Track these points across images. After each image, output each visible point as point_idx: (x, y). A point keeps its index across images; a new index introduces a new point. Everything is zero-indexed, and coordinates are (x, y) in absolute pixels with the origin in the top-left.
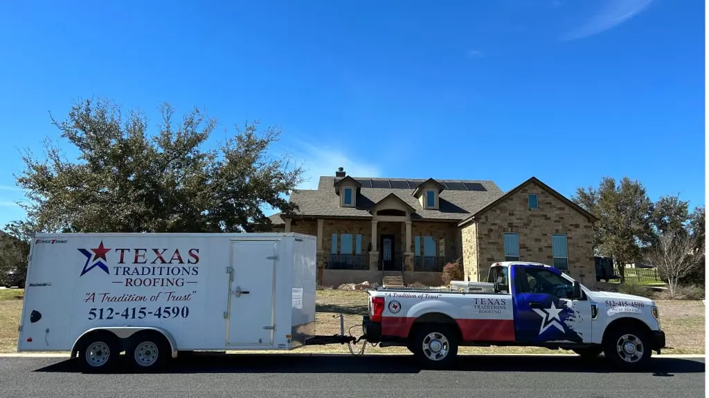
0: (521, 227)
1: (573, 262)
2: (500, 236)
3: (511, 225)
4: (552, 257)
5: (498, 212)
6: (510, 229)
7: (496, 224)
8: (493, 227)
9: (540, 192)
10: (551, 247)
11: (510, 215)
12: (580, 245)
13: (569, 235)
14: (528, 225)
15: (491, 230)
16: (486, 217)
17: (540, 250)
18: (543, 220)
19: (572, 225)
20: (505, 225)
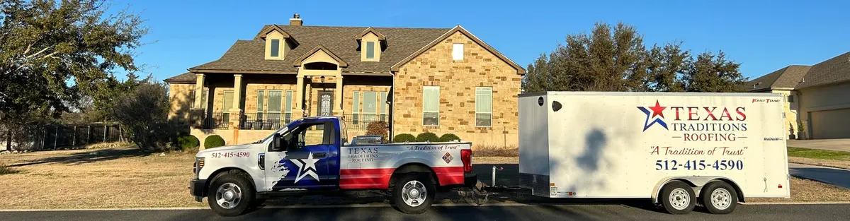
0: (444, 81)
1: (497, 118)
2: (419, 91)
3: (431, 78)
4: (474, 112)
5: (419, 63)
6: (430, 83)
7: (415, 78)
8: (411, 81)
9: (466, 42)
10: (473, 102)
11: (432, 67)
12: (505, 99)
13: (495, 89)
14: (451, 78)
15: (409, 84)
16: (406, 70)
17: (462, 105)
18: (467, 73)
19: (498, 78)
20: (426, 78)
